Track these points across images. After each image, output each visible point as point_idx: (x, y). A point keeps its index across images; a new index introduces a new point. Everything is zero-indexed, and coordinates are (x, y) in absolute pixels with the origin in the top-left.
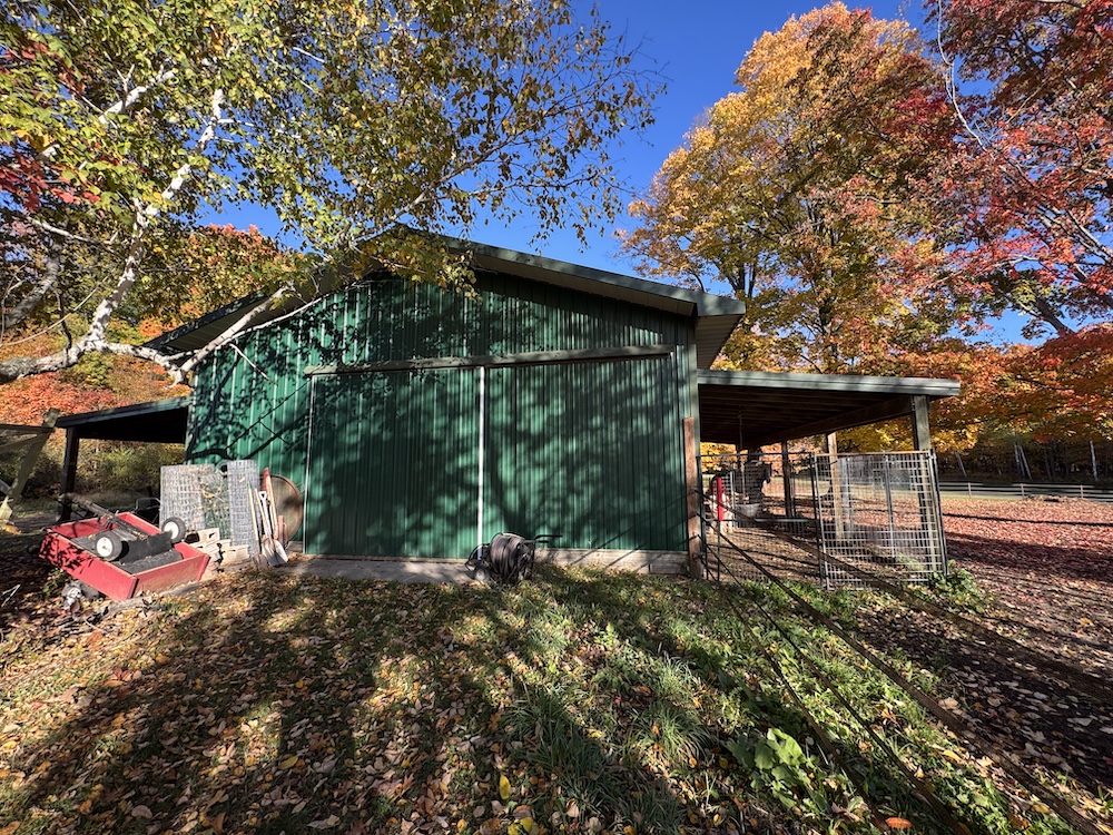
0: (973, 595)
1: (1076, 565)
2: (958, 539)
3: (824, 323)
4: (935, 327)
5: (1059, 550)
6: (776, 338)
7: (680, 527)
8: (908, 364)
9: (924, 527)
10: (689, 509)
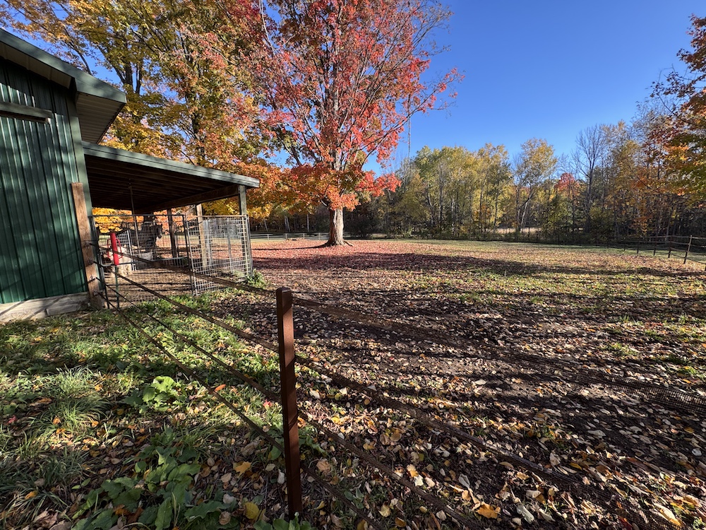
0: (262, 283)
1: (297, 264)
2: (260, 260)
3: (196, 131)
4: (253, 150)
5: (293, 259)
6: (161, 133)
7: (77, 274)
8: (241, 168)
9: (244, 254)
10: (85, 259)
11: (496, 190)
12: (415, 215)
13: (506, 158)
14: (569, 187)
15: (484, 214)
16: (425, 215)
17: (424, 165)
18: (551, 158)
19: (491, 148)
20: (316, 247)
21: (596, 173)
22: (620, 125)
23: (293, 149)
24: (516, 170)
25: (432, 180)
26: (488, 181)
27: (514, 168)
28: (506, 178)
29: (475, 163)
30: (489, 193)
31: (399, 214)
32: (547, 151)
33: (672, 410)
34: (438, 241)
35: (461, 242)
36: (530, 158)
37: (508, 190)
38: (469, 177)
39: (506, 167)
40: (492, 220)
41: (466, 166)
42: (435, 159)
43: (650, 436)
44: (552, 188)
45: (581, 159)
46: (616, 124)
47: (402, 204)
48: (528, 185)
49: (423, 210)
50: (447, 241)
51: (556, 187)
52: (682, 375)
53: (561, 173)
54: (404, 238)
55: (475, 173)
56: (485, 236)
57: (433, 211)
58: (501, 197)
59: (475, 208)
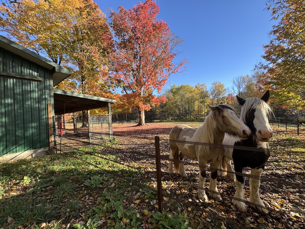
0: (117, 141)
1: (128, 134)
2: (115, 132)
3: (82, 81)
4: (108, 88)
5: (125, 132)
8: (103, 95)
9: (109, 130)
10: (49, 133)
11: (204, 101)
12: (172, 112)
13: (206, 89)
14: (232, 99)
15: (200, 111)
16: (176, 112)
17: (175, 92)
18: (224, 89)
19: (200, 85)
20: (133, 126)
21: (241, 94)
22: (247, 76)
23: (124, 87)
24: (211, 93)
25: (178, 97)
26: (200, 98)
27: (210, 92)
28: (207, 96)
29: (194, 91)
30: (201, 102)
31: (165, 112)
32: (221, 86)
33: (276, 176)
34: (183, 122)
35: (192, 122)
36: (216, 89)
37: (208, 101)
38: (193, 96)
39: (207, 92)
40: (203, 113)
41: (191, 92)
42: (179, 89)
43: (270, 184)
44: (225, 100)
45: (235, 89)
46: (246, 76)
47: (166, 107)
48: (216, 99)
49: (175, 109)
50: (186, 122)
51: (227, 99)
52: (279, 166)
53: (228, 94)
54: (168, 121)
55: (194, 94)
56: (201, 120)
57: (179, 110)
58: (206, 104)
59: (196, 108)
